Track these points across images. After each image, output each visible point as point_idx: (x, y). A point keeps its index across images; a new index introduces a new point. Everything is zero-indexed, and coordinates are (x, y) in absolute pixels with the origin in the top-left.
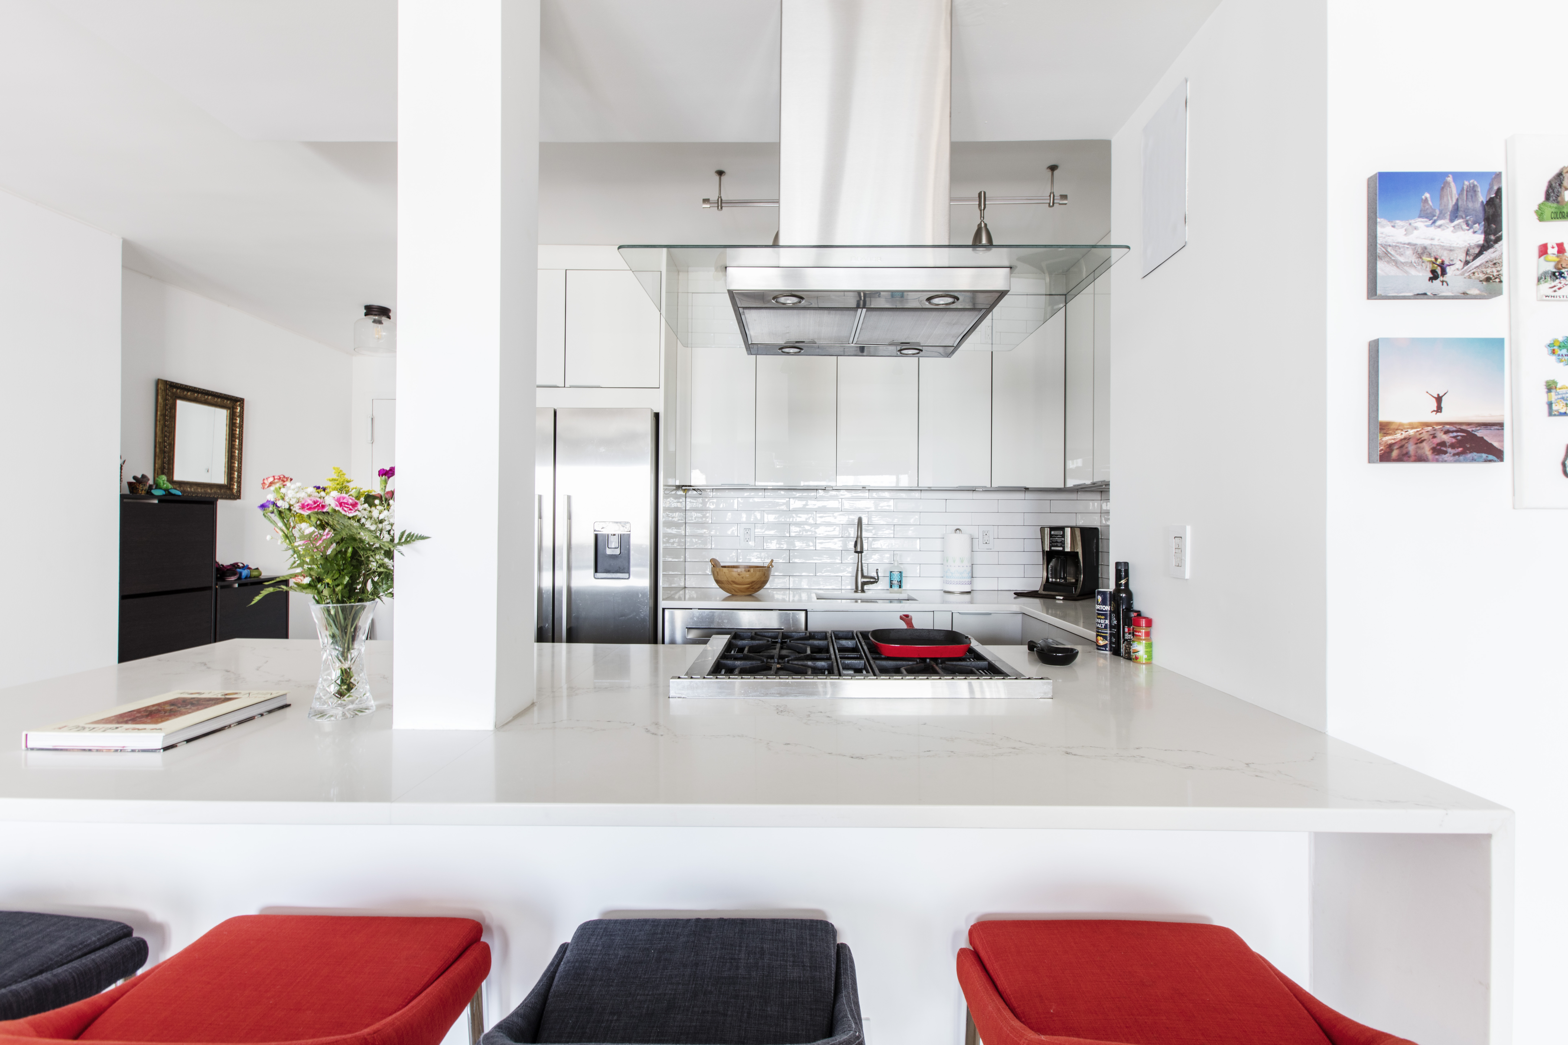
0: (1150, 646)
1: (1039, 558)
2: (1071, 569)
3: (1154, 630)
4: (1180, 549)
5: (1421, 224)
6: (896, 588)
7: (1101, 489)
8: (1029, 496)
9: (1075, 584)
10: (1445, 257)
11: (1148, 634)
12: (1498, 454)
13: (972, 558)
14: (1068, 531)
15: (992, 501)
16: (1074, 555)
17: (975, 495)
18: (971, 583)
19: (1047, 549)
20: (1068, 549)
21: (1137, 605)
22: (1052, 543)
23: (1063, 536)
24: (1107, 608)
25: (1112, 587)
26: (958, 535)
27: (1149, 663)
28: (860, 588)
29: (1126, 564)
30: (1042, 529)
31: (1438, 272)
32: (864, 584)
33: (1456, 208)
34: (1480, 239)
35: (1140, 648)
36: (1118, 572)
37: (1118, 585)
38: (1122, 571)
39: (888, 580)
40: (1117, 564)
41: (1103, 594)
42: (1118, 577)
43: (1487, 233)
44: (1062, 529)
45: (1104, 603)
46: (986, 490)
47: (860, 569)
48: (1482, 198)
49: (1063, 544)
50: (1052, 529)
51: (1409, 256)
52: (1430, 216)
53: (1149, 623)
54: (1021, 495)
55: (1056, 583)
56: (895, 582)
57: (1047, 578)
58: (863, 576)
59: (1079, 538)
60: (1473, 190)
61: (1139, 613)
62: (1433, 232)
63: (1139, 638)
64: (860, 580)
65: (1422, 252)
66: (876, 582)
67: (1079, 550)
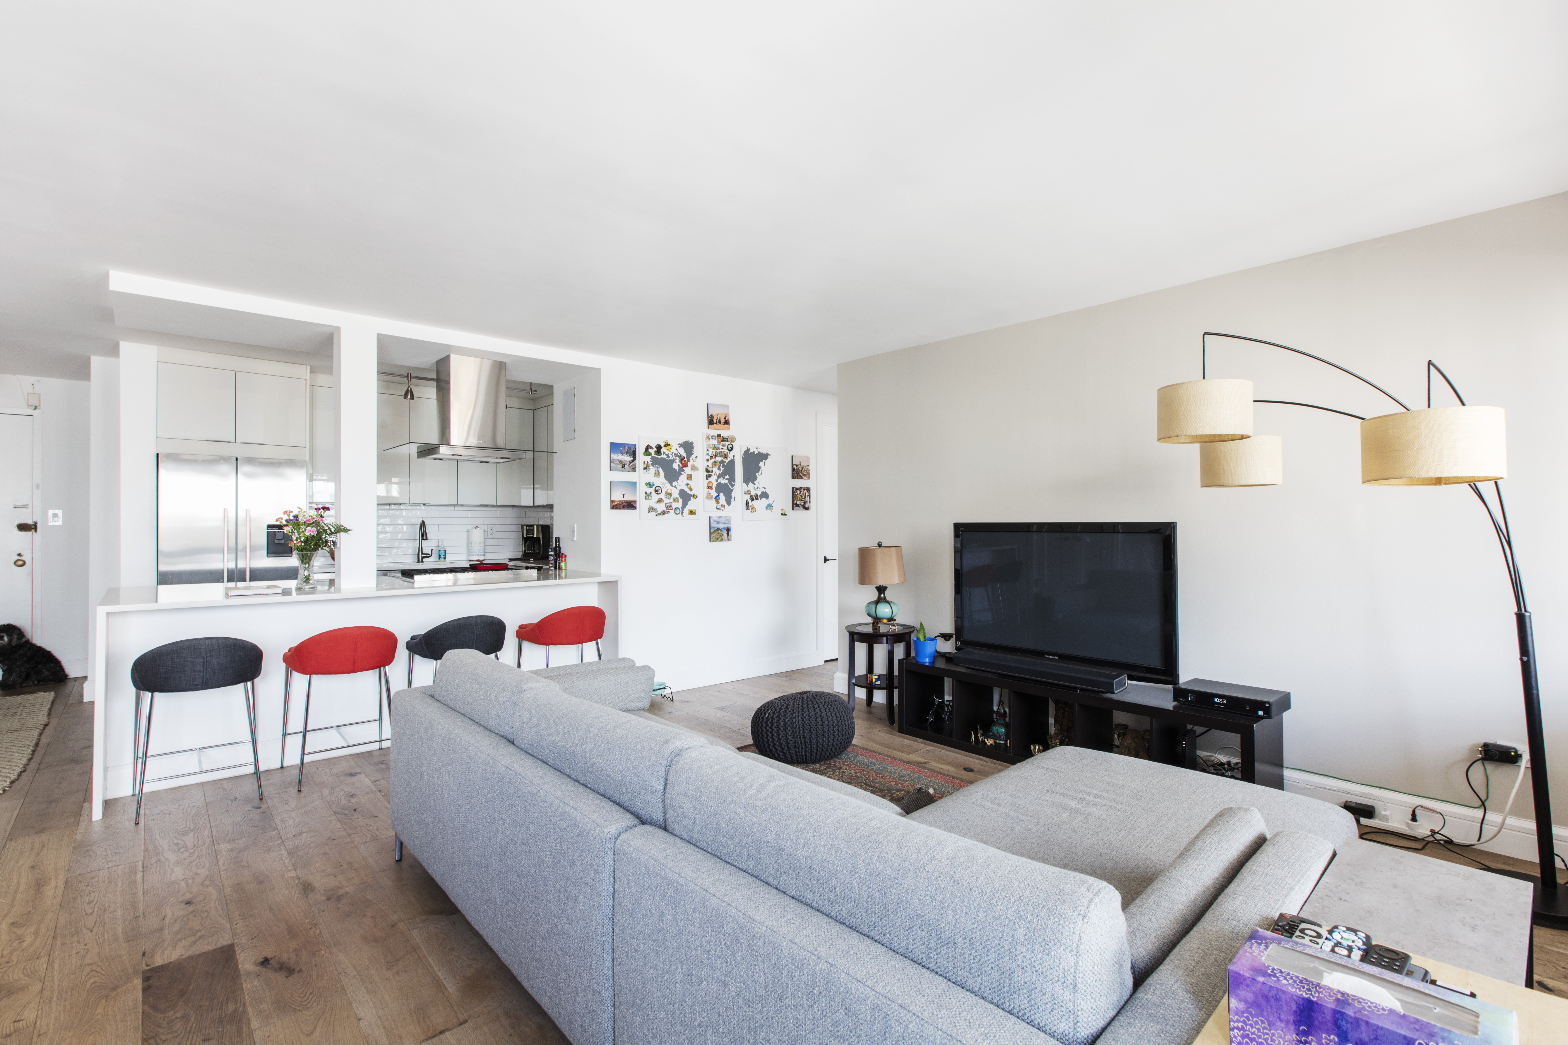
0: (566, 564)
1: (521, 541)
2: (536, 546)
3: (567, 559)
4: (574, 531)
5: (620, 455)
6: (442, 559)
7: (550, 507)
8: (514, 509)
9: (539, 553)
10: (625, 463)
11: (565, 560)
12: (635, 508)
13: (485, 542)
14: (536, 527)
15: (494, 512)
16: (538, 539)
17: (486, 509)
18: (484, 555)
19: (525, 536)
20: (535, 536)
21: (562, 551)
22: (528, 534)
23: (533, 529)
24: (553, 553)
25: (554, 545)
26: (477, 530)
27: (565, 569)
28: (420, 560)
29: (559, 538)
30: (522, 526)
31: (623, 466)
32: (423, 558)
33: (627, 452)
34: (632, 459)
35: (563, 564)
36: (556, 540)
37: (556, 545)
38: (558, 539)
39: (437, 556)
40: (556, 538)
41: (551, 549)
42: (556, 542)
43: (633, 458)
44: (533, 526)
45: (551, 552)
46: (493, 506)
47: (420, 549)
48: (632, 450)
49: (533, 534)
50: (527, 526)
51: (618, 462)
52: (621, 453)
53: (566, 556)
54: (510, 509)
55: (529, 553)
56: (442, 556)
57: (525, 551)
58: (422, 554)
59: (540, 530)
60: (630, 448)
61: (563, 554)
62: (622, 457)
63: (562, 561)
64: (421, 556)
65: (620, 461)
66: (430, 557)
67: (541, 536)
